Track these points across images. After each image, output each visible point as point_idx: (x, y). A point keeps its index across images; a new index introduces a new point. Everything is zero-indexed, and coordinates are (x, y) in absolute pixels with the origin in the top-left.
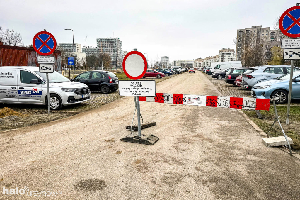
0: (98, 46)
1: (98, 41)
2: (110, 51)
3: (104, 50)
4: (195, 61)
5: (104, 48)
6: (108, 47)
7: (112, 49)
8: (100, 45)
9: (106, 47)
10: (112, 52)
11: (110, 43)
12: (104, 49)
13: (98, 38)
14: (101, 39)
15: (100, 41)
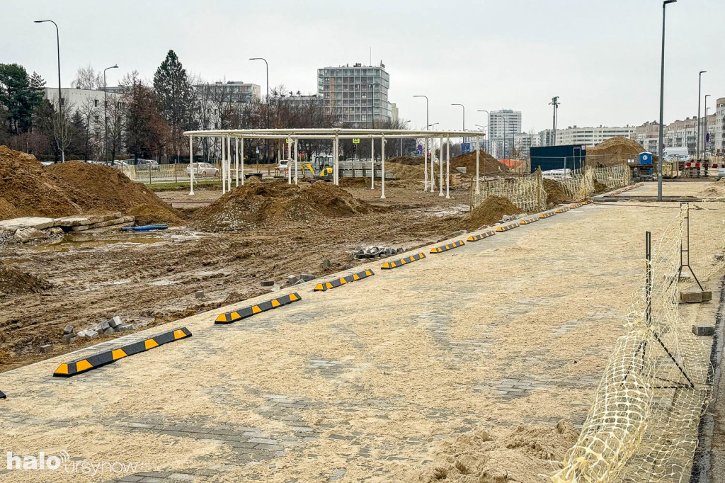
0: (320, 91)
1: (320, 76)
2: (359, 106)
3: (341, 103)
4: (634, 129)
5: (340, 97)
6: (352, 95)
7: (364, 101)
8: (327, 87)
9: (345, 95)
10: (364, 109)
11: (359, 83)
12: (339, 101)
13: (323, 68)
14: (332, 71)
15: (329, 75)
